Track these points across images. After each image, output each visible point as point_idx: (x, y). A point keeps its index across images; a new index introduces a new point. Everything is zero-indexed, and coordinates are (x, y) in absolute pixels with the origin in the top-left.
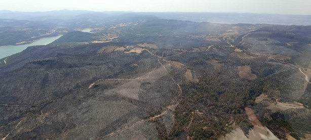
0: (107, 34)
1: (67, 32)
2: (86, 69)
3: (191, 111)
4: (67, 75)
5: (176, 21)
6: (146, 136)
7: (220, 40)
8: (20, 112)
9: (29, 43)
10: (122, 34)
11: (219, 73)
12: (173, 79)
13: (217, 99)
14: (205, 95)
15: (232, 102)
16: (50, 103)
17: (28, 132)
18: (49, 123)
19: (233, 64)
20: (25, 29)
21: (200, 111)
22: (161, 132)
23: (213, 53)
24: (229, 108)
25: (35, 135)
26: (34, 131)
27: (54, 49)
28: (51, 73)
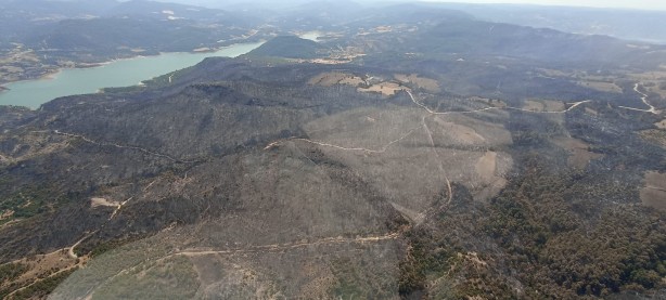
0: (345, 46)
1: (275, 35)
2: (276, 111)
3: (459, 250)
4: (241, 117)
5: (515, 28)
6: (336, 271)
7: (620, 91)
8: (160, 166)
9: (212, 51)
10: (376, 49)
11: (578, 178)
12: (440, 167)
13: (541, 241)
14: (512, 222)
15: (584, 260)
16: (203, 161)
17: (155, 203)
18: (186, 196)
19: (633, 163)
20: (212, 26)
21: (481, 257)
22: (370, 273)
23: (581, 121)
24: (569, 271)
25: (161, 210)
26: (162, 203)
27: (241, 67)
28: (217, 110)
